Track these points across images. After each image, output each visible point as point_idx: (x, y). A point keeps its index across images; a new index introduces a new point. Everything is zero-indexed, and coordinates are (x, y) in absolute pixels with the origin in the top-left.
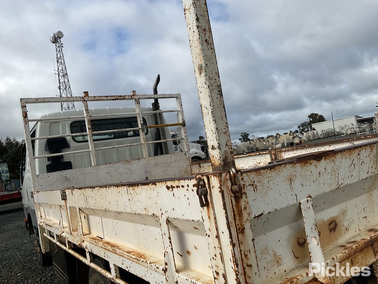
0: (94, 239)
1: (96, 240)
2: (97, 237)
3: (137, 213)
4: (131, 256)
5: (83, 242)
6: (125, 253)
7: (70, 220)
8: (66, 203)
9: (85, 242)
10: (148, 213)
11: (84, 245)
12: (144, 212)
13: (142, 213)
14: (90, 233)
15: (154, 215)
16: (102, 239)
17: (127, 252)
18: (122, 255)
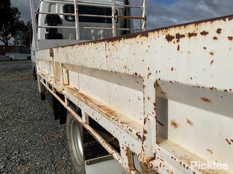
0: (71, 89)
1: (72, 90)
2: (74, 88)
3: (114, 71)
4: (101, 110)
5: (63, 90)
6: (96, 107)
7: (55, 72)
8: (53, 59)
9: (64, 90)
10: (128, 72)
11: (64, 93)
12: (123, 71)
13: (120, 71)
14: (69, 84)
15: (136, 74)
16: (77, 90)
17: (98, 106)
18: (93, 107)
